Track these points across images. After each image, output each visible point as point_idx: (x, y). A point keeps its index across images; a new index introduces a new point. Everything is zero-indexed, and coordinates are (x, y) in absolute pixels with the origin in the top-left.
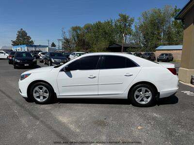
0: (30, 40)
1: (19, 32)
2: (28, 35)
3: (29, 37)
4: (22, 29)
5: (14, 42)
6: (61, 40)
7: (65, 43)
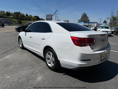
0: (88, 19)
1: (83, 14)
2: (87, 16)
3: (88, 17)
4: (84, 13)
5: (79, 20)
6: (109, 18)
7: (112, 20)
